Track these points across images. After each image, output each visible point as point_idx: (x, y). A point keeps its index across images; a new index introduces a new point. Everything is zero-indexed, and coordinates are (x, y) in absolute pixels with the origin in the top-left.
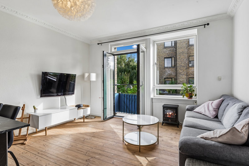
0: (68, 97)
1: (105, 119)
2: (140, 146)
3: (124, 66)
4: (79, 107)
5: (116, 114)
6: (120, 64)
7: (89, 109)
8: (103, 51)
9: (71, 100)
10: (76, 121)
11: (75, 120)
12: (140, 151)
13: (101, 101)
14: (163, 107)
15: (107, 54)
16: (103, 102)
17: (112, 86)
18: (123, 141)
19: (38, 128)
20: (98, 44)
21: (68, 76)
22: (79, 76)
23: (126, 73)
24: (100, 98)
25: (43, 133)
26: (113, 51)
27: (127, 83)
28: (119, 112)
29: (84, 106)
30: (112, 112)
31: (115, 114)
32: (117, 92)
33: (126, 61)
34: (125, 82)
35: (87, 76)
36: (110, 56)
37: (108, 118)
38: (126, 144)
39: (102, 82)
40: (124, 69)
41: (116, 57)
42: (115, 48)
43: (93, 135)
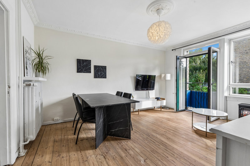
0: (150, 92)
1: (178, 111)
2: (206, 132)
3: (199, 63)
4: (158, 99)
5: (188, 108)
6: (195, 62)
7: (165, 101)
8: (177, 56)
9: (153, 94)
10: (156, 109)
11: (154, 108)
12: (206, 136)
13: (174, 96)
14: (239, 106)
15: (180, 58)
16: (176, 97)
17: (184, 84)
18: (192, 127)
19: (135, 109)
20: (172, 50)
21: (150, 76)
22: (158, 76)
23: (201, 71)
24: (173, 93)
25: (137, 113)
26: (185, 54)
27: (202, 81)
28: (191, 107)
29: (161, 99)
30: (184, 106)
31: (186, 108)
32: (189, 89)
33: (202, 58)
34: (200, 80)
35: (164, 76)
36: (183, 58)
37: (180, 110)
38: (194, 130)
39: (176, 81)
40: (199, 67)
41: (188, 59)
42: (187, 52)
43: (169, 120)
